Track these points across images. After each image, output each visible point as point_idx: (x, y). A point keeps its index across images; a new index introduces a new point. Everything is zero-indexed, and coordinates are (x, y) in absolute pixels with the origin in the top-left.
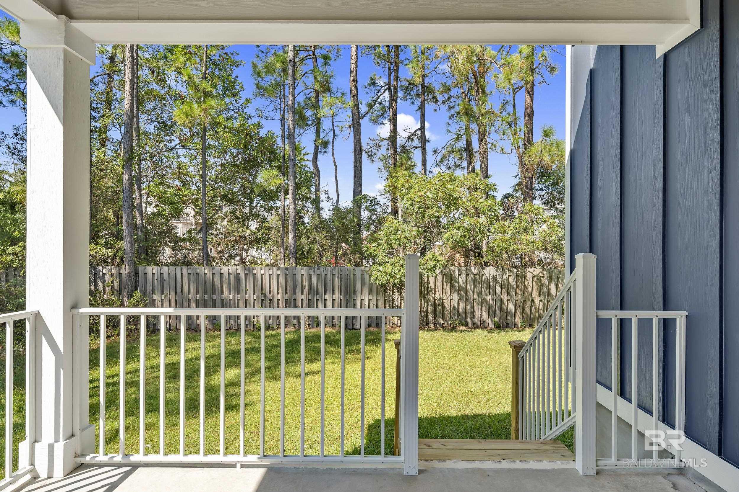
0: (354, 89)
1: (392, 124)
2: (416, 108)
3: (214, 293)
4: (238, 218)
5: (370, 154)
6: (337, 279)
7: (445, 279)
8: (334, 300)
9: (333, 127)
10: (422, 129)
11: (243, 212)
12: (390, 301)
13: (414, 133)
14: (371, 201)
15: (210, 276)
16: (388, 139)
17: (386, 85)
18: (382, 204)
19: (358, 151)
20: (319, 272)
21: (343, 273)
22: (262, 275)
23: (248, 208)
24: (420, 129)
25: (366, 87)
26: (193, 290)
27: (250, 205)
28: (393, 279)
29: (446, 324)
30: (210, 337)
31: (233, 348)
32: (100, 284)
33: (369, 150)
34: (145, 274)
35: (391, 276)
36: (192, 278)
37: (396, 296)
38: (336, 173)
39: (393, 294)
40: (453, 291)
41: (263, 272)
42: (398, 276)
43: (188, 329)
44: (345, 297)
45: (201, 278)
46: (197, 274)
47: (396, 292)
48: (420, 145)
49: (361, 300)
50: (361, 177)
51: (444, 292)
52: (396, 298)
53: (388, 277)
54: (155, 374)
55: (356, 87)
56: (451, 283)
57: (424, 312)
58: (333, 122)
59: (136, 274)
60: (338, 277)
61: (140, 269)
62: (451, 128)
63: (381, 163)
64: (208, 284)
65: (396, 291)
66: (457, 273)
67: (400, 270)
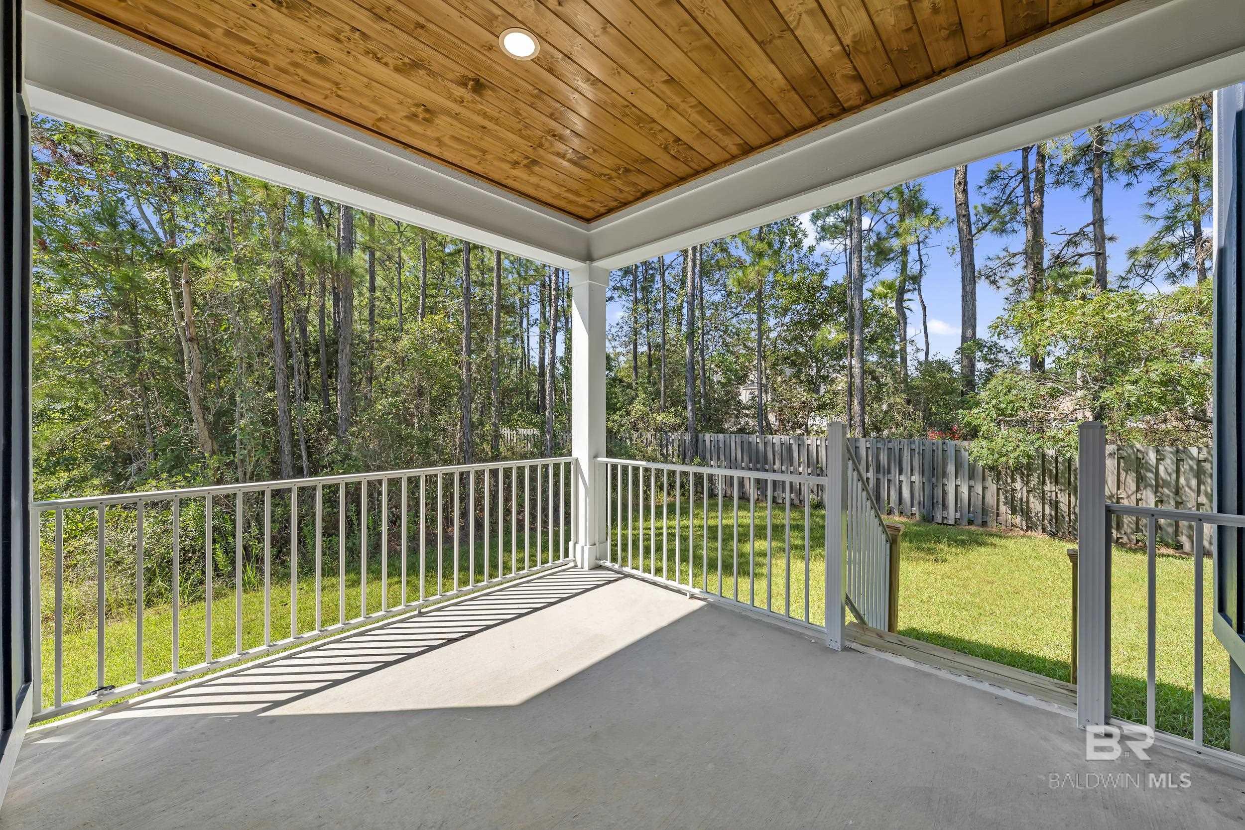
0: (960, 195)
1: (1030, 230)
2: (1085, 192)
3: (766, 464)
4: (801, 382)
5: (992, 278)
6: (917, 455)
7: (1122, 464)
8: (912, 482)
9: (920, 256)
10: (1099, 222)
11: (809, 374)
12: (1007, 492)
13: (1082, 233)
14: (990, 348)
15: (761, 447)
16: (1023, 253)
17: (1018, 173)
18: (1010, 350)
19: (969, 277)
20: (890, 445)
21: (926, 448)
22: (817, 446)
23: (815, 369)
24: (1093, 223)
25: (981, 187)
26: (746, 459)
27: (816, 366)
28: (1004, 459)
29: (1125, 540)
30: (758, 508)
31: (778, 522)
32: (670, 448)
33: (991, 274)
34: (704, 441)
35: (1001, 455)
36: (746, 446)
37: (1018, 485)
38: (925, 315)
39: (1013, 482)
40: (1142, 486)
41: (818, 443)
42: (1012, 456)
43: (740, 498)
44: (930, 481)
45: (754, 447)
46: (750, 443)
47: (1019, 480)
48: (1093, 250)
49: (957, 486)
50: (974, 315)
51: (1122, 486)
52: (1018, 488)
53: (996, 456)
54: (699, 533)
55: (965, 191)
56: (1138, 472)
57: (1075, 513)
58: (919, 250)
59: (697, 441)
60: (919, 453)
61: (701, 435)
62: (1154, 212)
63: (1011, 290)
64: (760, 455)
65: (1018, 477)
66: (1152, 457)
67: (1018, 446)
